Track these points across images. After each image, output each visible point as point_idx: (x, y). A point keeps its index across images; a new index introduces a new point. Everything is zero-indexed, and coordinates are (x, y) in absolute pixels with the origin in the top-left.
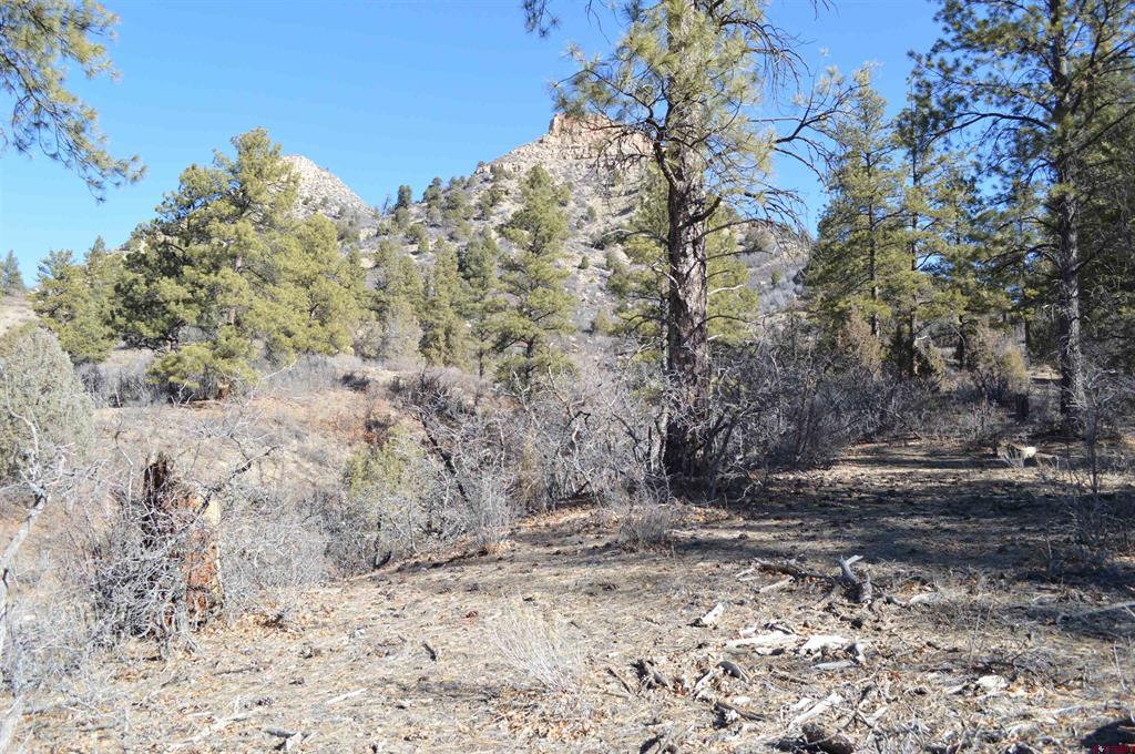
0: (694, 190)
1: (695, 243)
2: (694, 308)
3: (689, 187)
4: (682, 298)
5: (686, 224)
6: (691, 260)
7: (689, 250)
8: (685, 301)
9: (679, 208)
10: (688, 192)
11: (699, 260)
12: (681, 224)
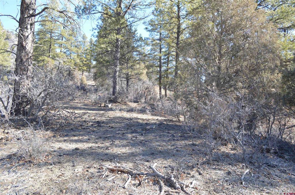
0: (33, 4)
1: (31, 25)
2: (29, 50)
3: (31, 3)
4: (24, 45)
5: (28, 17)
6: (29, 30)
7: (29, 27)
8: (25, 46)
9: (26, 9)
10: (30, 4)
11: (32, 32)
12: (26, 16)
